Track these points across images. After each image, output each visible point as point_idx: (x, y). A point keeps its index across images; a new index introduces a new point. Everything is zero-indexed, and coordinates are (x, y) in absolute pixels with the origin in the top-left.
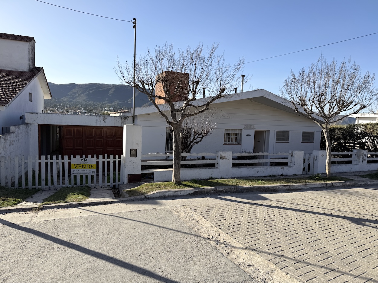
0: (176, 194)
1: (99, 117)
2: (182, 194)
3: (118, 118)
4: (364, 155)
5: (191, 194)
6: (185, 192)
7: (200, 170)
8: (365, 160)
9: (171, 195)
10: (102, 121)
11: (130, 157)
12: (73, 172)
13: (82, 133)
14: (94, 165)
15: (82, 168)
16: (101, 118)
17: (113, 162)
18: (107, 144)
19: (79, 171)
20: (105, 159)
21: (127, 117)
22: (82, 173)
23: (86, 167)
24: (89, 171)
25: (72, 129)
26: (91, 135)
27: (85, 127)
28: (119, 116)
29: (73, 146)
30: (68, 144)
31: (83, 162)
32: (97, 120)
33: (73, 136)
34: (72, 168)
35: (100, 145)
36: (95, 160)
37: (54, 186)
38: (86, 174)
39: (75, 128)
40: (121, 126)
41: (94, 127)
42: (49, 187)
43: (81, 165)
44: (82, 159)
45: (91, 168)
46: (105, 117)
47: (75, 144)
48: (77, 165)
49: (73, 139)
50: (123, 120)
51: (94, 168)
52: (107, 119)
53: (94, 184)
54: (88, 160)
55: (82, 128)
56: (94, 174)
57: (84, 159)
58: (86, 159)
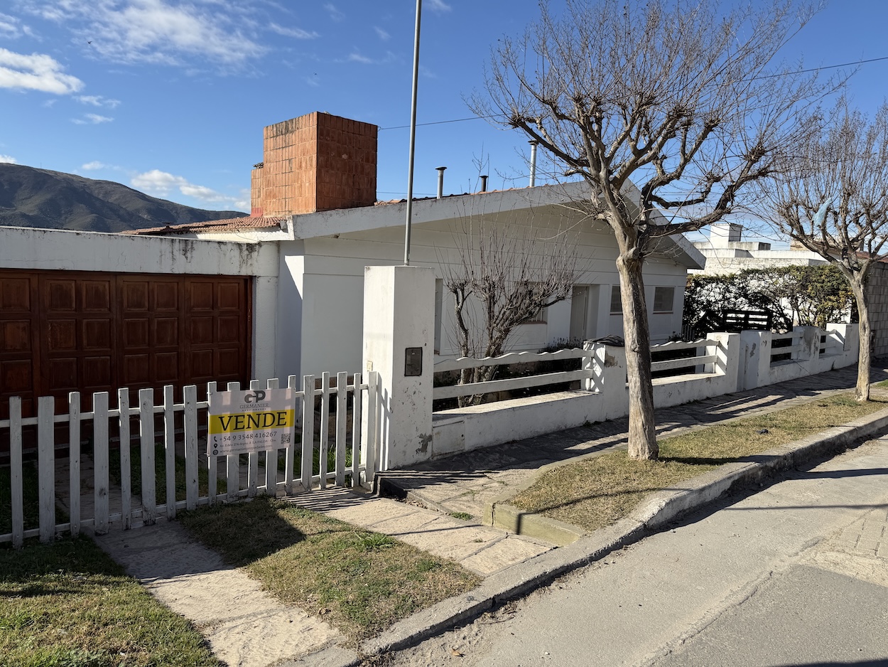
0: (703, 497)
1: (170, 243)
2: (712, 495)
3: (230, 246)
4: (816, 337)
5: (727, 492)
6: (718, 486)
8: (817, 349)
9: (694, 503)
10: (178, 255)
11: (405, 375)
12: (216, 447)
13: (108, 298)
14: (289, 414)
15: (249, 427)
16: (177, 245)
17: (346, 396)
18: (192, 334)
19: (237, 441)
20: (323, 390)
21: (257, 246)
22: (247, 446)
23: (261, 423)
24: (270, 438)
25: (73, 285)
26: (140, 305)
27: (118, 277)
28: (231, 242)
29: (75, 345)
30: (59, 337)
31: (252, 406)
32: (163, 253)
33: (76, 310)
34: (212, 433)
35: (169, 339)
36: (292, 393)
37: (145, 511)
38: (261, 450)
39: (85, 282)
40: (240, 274)
41: (147, 279)
42: (124, 519)
43: (244, 416)
44: (247, 392)
45: (279, 425)
46: (190, 244)
47: (84, 336)
48: (230, 417)
49: (76, 321)
50: (246, 252)
51: (288, 423)
52: (194, 252)
53: (285, 482)
54: (268, 398)
55: (109, 281)
56: (288, 444)
57: (253, 394)
58: (260, 395)
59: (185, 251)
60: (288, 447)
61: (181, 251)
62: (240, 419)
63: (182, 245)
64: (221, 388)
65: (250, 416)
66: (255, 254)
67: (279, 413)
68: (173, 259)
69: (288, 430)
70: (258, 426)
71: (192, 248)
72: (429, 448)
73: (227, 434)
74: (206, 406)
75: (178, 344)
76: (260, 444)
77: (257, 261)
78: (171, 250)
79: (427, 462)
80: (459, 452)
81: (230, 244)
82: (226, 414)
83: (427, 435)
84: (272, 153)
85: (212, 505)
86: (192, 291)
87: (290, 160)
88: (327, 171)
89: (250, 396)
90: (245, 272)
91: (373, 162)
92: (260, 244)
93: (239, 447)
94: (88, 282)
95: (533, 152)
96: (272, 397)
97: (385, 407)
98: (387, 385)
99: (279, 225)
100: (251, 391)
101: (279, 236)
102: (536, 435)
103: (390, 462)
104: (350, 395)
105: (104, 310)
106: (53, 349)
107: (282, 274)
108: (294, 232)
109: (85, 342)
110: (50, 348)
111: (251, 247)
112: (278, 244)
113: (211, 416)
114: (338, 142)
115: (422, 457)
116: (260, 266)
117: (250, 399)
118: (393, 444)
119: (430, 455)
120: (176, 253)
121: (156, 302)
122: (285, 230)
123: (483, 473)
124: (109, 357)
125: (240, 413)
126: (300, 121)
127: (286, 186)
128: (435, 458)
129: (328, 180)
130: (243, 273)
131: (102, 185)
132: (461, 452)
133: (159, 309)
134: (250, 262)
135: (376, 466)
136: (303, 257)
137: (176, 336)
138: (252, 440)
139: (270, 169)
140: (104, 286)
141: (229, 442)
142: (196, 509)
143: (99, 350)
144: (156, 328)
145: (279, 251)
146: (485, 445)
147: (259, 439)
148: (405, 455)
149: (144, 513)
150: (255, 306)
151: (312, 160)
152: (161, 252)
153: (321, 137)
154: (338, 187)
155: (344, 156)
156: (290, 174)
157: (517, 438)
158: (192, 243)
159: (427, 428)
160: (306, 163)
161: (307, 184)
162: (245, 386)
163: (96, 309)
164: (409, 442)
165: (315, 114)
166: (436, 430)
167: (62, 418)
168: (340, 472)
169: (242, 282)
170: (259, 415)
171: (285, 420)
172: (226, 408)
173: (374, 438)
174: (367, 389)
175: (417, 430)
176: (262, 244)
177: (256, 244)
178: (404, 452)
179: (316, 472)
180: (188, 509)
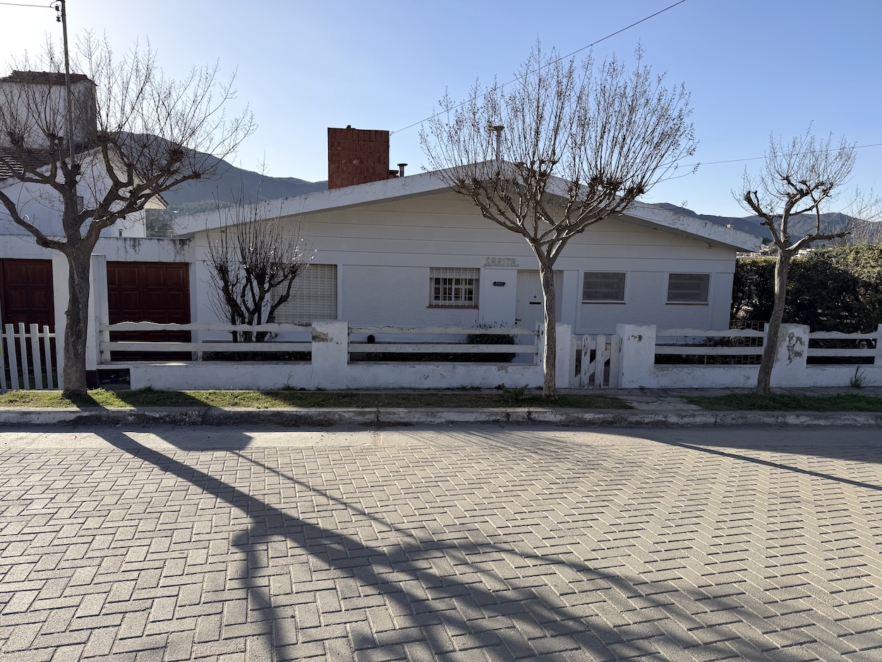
0: (27, 419)
1: (124, 243)
2: (42, 420)
4: (795, 339)
5: (67, 422)
6: (51, 415)
7: (256, 366)
8: (799, 354)
9: (14, 421)
16: (128, 242)
21: (188, 241)
32: (119, 248)
40: (176, 262)
46: (137, 241)
50: (179, 246)
52: (140, 247)
59: (134, 246)
61: (131, 247)
63: (132, 243)
66: (186, 247)
68: (126, 252)
71: (139, 244)
77: (188, 252)
81: (167, 241)
88: (339, 176)
90: (180, 260)
92: (190, 239)
111: (183, 242)
114: (349, 151)
116: (191, 255)
120: (128, 248)
134: (182, 253)
153: (333, 149)
155: (355, 162)
169: (184, 267)
177: (186, 239)
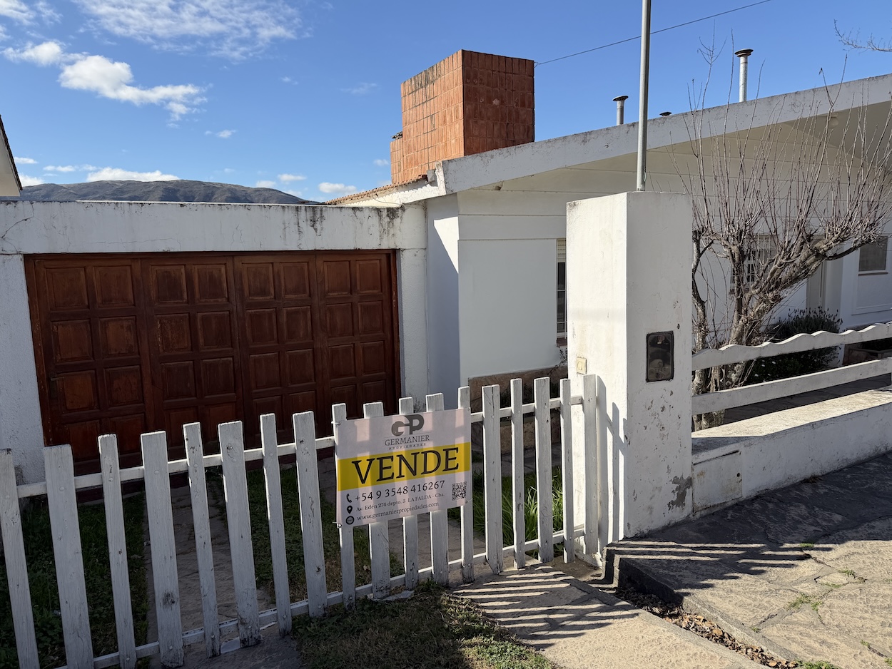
1: (294, 212)
3: (367, 213)
10: (306, 226)
11: (648, 380)
12: (350, 512)
13: (225, 285)
14: (461, 450)
15: (401, 476)
16: (303, 214)
17: (548, 416)
18: (328, 326)
19: (383, 499)
20: (512, 408)
21: (400, 211)
22: (400, 507)
23: (420, 469)
24: (434, 492)
25: (183, 270)
26: (264, 292)
27: (236, 259)
28: (368, 208)
29: (190, 345)
30: (170, 337)
31: (404, 441)
32: (287, 225)
33: (188, 302)
34: (342, 489)
35: (301, 333)
36: (466, 416)
37: (243, 624)
38: (423, 511)
39: (196, 267)
40: (381, 248)
41: (271, 259)
42: (209, 640)
43: (392, 458)
44: (395, 418)
45: (447, 469)
46: (319, 212)
47: (200, 334)
48: (371, 461)
49: (189, 316)
50: (387, 219)
51: (462, 466)
52: (324, 222)
53: (462, 560)
54: (428, 425)
55: (225, 264)
56: (463, 500)
57: (405, 421)
58: (415, 421)
59: (314, 221)
60: (464, 504)
61: (309, 222)
62: (386, 463)
63: (310, 214)
64: (355, 413)
65: (401, 457)
66: (397, 221)
67: (447, 451)
68: (300, 232)
69: (462, 477)
70: (414, 473)
71: (322, 217)
72: (688, 499)
73: (367, 488)
74: (330, 445)
75: (312, 339)
76: (420, 503)
77: (400, 230)
78: (296, 221)
79: (686, 522)
80: (734, 502)
81: (367, 210)
82: (364, 456)
83: (685, 478)
84: (411, 112)
85: (350, 606)
86: (326, 272)
87: (431, 116)
88: (476, 122)
89: (399, 424)
90: (387, 244)
91: (529, 106)
92: (402, 208)
93: (387, 509)
94: (200, 267)
95: (742, 66)
96: (434, 424)
97: (615, 433)
98: (617, 396)
99: (425, 177)
100: (401, 416)
101: (427, 192)
102: (845, 465)
103: (627, 525)
104: (556, 413)
105: (222, 300)
106: (164, 351)
107: (432, 243)
108: (446, 183)
109: (201, 341)
110: (161, 350)
111: (392, 212)
112: (425, 204)
113: (342, 462)
114: (488, 85)
115: (678, 515)
116: (404, 236)
117: (401, 429)
118: (632, 496)
119: (690, 510)
120: (303, 225)
121: (283, 288)
122: (434, 183)
123: (801, 549)
124: (231, 359)
125: (386, 453)
126: (442, 67)
127: (428, 148)
128: (698, 515)
129: (477, 133)
130: (384, 246)
131: (261, 193)
132: (736, 501)
133: (287, 297)
134: (392, 231)
135: (602, 531)
136: (457, 218)
137: (309, 329)
138: (406, 496)
139: (410, 132)
140: (220, 271)
141: (370, 502)
142: (325, 615)
143: (218, 350)
144: (285, 320)
145: (426, 216)
146: (772, 487)
147: (417, 494)
148: (651, 513)
149: (241, 628)
150: (401, 287)
151: (457, 111)
152: (284, 224)
153: (468, 81)
154: (489, 140)
155: (496, 102)
156: (433, 133)
157: (818, 472)
158: (321, 211)
159: (683, 465)
160: (451, 116)
161: (453, 141)
162: (391, 409)
163: (212, 300)
164: (657, 492)
165: (460, 53)
166: (698, 469)
167: (88, 481)
168: (545, 541)
169: (384, 258)
170: (415, 454)
171: (456, 462)
172: (363, 447)
173: (596, 484)
174: (582, 402)
175: (669, 470)
176: (406, 207)
177: (398, 208)
178: (650, 508)
179: (508, 540)
180: (311, 615)
